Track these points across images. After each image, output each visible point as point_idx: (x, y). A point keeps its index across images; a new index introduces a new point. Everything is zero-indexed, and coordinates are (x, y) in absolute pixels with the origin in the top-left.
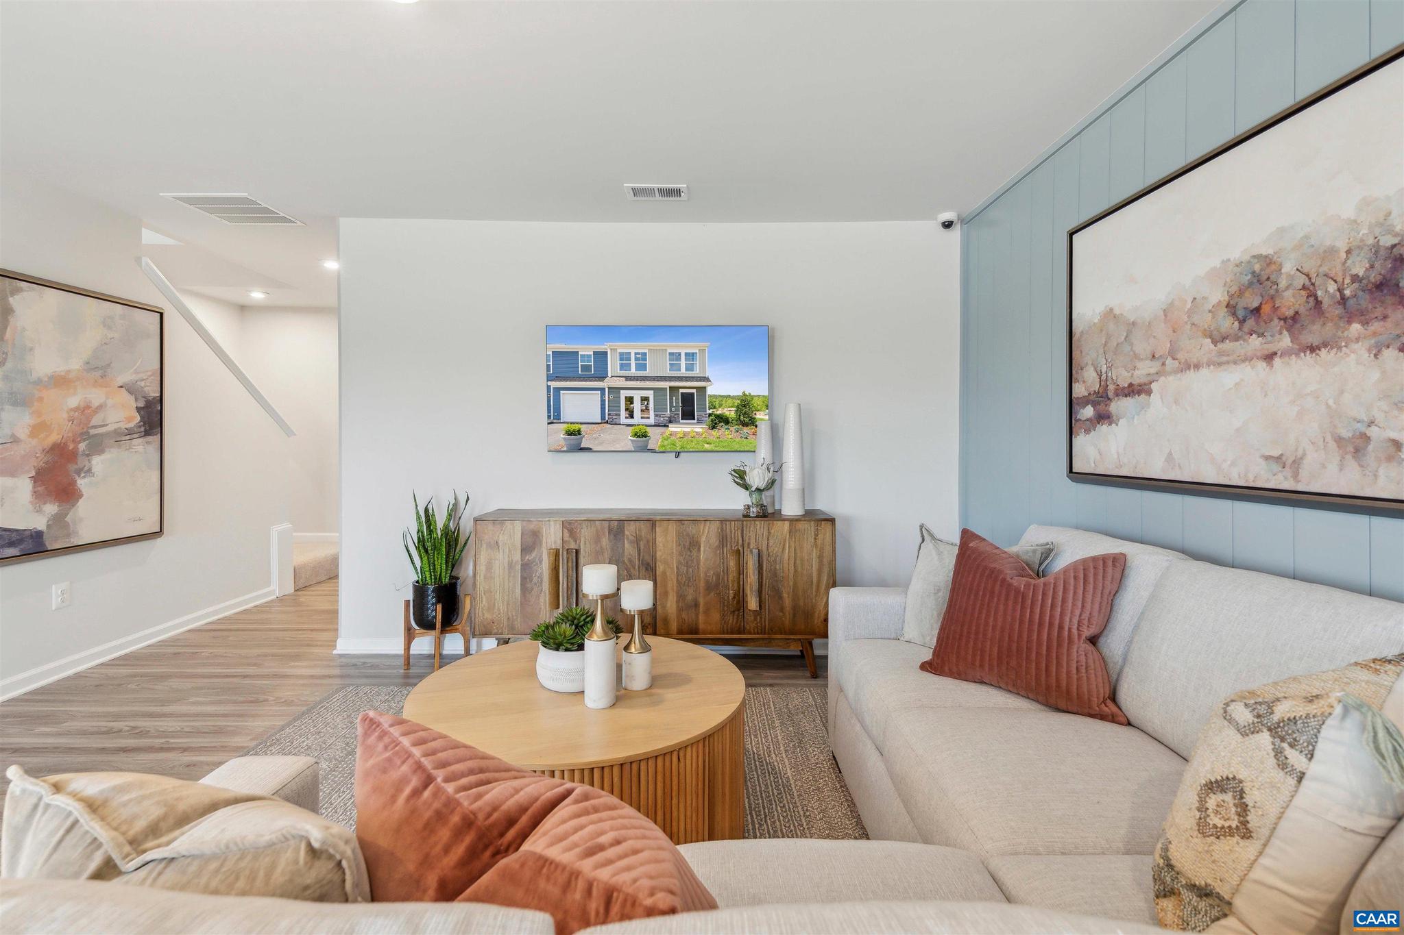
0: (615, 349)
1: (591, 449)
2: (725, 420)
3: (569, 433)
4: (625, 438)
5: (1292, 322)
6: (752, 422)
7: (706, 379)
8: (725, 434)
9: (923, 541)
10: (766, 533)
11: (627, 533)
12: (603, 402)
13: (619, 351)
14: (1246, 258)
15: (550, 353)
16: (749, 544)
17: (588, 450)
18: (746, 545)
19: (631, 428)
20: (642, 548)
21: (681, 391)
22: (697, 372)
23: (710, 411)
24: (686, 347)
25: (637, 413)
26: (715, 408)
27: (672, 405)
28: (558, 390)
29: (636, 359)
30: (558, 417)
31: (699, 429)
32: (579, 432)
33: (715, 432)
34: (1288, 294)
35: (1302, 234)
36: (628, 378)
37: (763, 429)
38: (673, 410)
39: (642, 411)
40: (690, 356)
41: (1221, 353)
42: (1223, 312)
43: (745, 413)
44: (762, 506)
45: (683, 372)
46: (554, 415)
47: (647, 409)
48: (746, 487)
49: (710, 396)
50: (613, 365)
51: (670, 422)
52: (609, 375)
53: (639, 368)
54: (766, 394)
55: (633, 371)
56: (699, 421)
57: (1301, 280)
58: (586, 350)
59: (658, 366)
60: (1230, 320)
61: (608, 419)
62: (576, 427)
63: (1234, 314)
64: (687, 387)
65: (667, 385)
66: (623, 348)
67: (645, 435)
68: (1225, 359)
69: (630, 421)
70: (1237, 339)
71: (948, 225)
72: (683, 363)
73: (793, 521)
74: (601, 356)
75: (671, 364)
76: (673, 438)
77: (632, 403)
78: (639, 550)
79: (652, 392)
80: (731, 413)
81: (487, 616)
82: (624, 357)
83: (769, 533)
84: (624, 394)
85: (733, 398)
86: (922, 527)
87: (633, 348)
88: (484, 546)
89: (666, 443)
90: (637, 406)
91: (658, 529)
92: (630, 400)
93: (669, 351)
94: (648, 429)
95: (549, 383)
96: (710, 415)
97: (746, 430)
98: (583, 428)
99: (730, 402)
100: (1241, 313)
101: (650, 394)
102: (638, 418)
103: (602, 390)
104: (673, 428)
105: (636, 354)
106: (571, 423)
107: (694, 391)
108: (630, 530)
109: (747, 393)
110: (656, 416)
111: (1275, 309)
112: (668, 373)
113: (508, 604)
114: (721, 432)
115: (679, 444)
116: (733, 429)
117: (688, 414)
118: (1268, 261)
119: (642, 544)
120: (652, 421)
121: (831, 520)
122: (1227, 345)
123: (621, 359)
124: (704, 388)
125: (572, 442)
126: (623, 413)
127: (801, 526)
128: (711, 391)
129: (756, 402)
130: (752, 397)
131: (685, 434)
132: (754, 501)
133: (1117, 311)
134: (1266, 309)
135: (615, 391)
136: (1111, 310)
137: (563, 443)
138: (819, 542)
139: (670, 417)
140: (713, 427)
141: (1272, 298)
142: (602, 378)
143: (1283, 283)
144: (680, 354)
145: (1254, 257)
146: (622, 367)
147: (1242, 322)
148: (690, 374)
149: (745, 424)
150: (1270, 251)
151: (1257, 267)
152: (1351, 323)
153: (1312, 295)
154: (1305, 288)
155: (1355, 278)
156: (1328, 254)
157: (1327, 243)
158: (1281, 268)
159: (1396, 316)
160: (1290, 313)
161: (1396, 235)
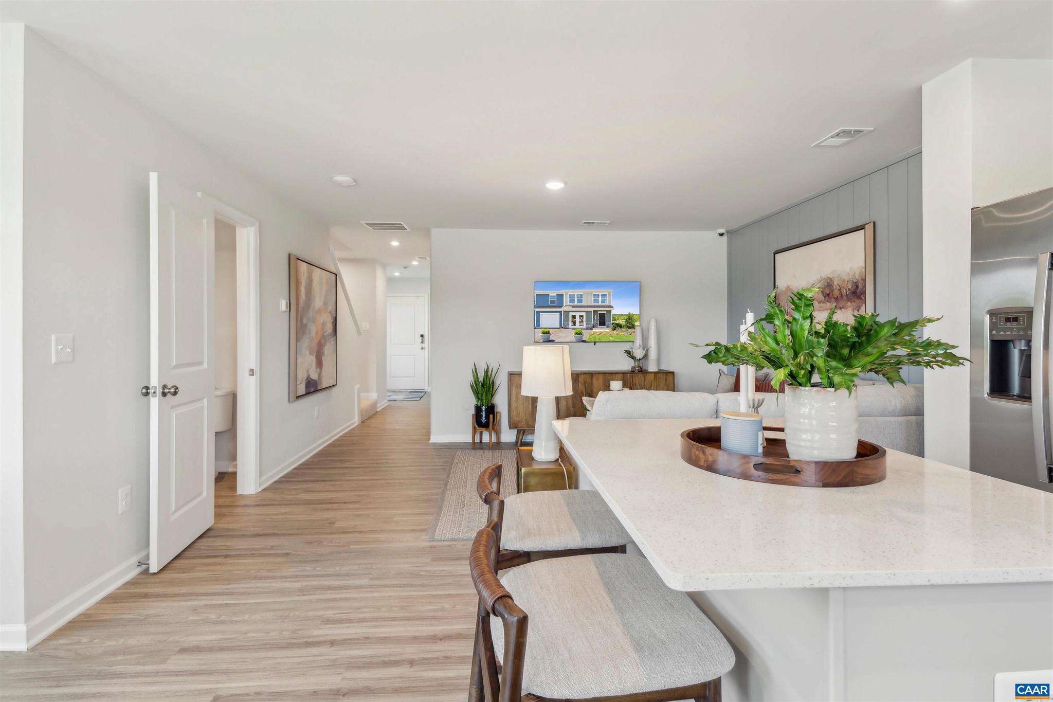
0: (567, 293)
1: (554, 341)
2: (620, 326)
3: (544, 333)
4: (570, 335)
5: (837, 299)
6: (633, 327)
7: (611, 307)
8: (620, 333)
9: (720, 375)
10: (643, 379)
11: (580, 380)
12: (561, 318)
13: (569, 294)
14: (826, 277)
15: (535, 295)
16: (636, 384)
17: (552, 341)
18: (634, 385)
19: (574, 330)
20: (587, 386)
21: (599, 312)
22: (607, 303)
23: (613, 322)
24: (602, 292)
25: (578, 323)
26: (615, 320)
27: (595, 319)
28: (538, 313)
29: (577, 297)
30: (538, 325)
31: (607, 330)
32: (549, 333)
33: (615, 332)
34: (835, 291)
35: (838, 274)
36: (573, 307)
37: (638, 330)
38: (595, 321)
39: (580, 322)
40: (604, 296)
41: (820, 307)
42: (821, 294)
43: (630, 323)
44: (640, 367)
45: (600, 303)
46: (537, 325)
47: (582, 321)
48: (633, 358)
49: (613, 315)
50: (566, 300)
51: (594, 327)
52: (564, 305)
53: (579, 301)
54: (639, 313)
55: (576, 303)
56: (608, 327)
57: (838, 287)
58: (553, 293)
59: (588, 301)
60: (822, 296)
61: (563, 326)
62: (547, 330)
63: (823, 295)
64: (602, 310)
65: (592, 309)
66: (571, 292)
67: (581, 334)
68: (821, 309)
69: (574, 327)
70: (824, 303)
71: (721, 235)
72: (600, 299)
73: (655, 373)
74: (560, 297)
75: (594, 300)
76: (595, 335)
77: (575, 318)
78: (586, 388)
79: (585, 313)
80: (623, 322)
81: (517, 419)
82: (572, 297)
83: (645, 379)
84: (571, 314)
85: (624, 315)
86: (720, 370)
87: (576, 292)
88: (514, 386)
89: (591, 337)
90: (577, 320)
91: (594, 378)
92: (574, 317)
93: (593, 293)
94: (583, 331)
95: (535, 309)
96: (613, 324)
97: (630, 330)
98: (551, 331)
99: (623, 317)
100: (825, 295)
101: (584, 314)
102: (577, 325)
103: (561, 312)
104: (595, 330)
105: (577, 295)
106: (545, 328)
107: (605, 312)
108: (581, 379)
109: (631, 313)
110: (587, 324)
111: (833, 295)
112: (593, 304)
113: (526, 414)
114: (618, 332)
115: (597, 337)
116: (624, 330)
117: (602, 323)
118: (831, 279)
119: (587, 385)
120: (584, 327)
121: (673, 373)
122: (822, 304)
123: (570, 298)
124: (610, 311)
125: (545, 337)
126: (571, 323)
127: (659, 375)
128: (613, 312)
129: (635, 317)
130: (633, 315)
131: (601, 333)
132: (636, 364)
133: (791, 287)
134: (831, 294)
135: (567, 312)
136: (789, 286)
137: (540, 337)
138: (667, 383)
139: (593, 325)
140: (614, 329)
141: (832, 291)
142: (561, 307)
143: (834, 288)
144: (599, 295)
145: (828, 277)
146: (571, 301)
147: (825, 297)
148: (603, 304)
149: (630, 328)
150: (831, 277)
151: (828, 281)
152: (848, 302)
153: (841, 292)
154: (839, 290)
155: (849, 289)
156: (844, 280)
157: (844, 278)
158: (834, 283)
159: (857, 301)
160: (836, 297)
161: (856, 279)
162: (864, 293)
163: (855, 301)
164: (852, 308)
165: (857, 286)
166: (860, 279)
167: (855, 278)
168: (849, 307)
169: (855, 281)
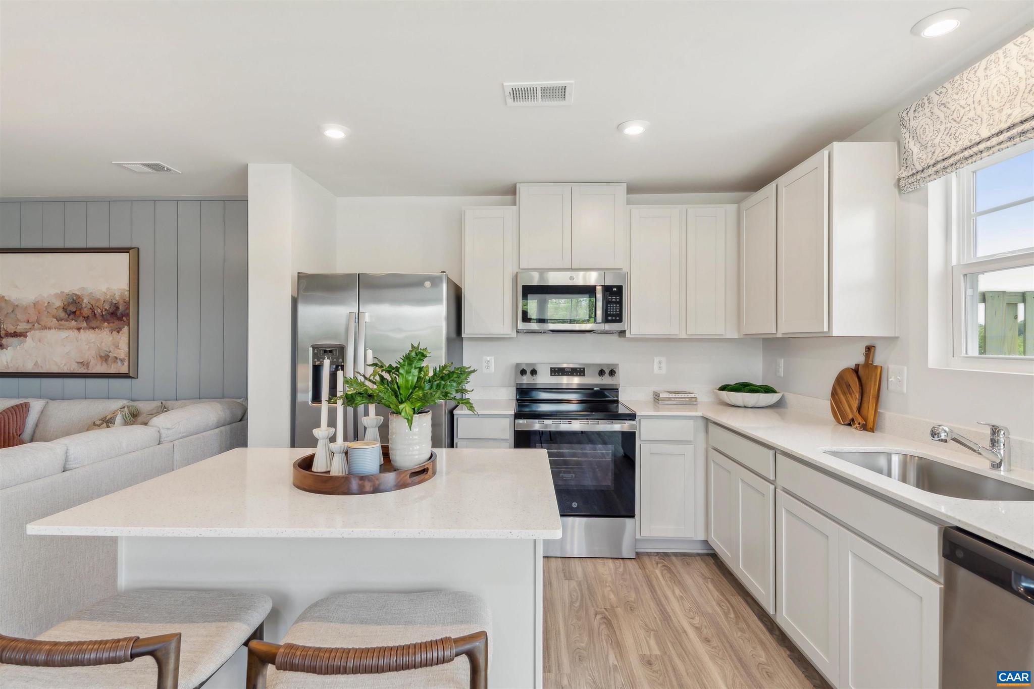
5: (87, 319)
14: (71, 293)
34: (85, 309)
35: (89, 292)
41: (60, 325)
42: (61, 310)
57: (89, 306)
60: (64, 313)
63: (66, 312)
68: (62, 327)
70: (67, 321)
100: (68, 312)
111: (81, 313)
118: (78, 297)
122: (63, 322)
134: (78, 313)
141: (80, 309)
143: (84, 306)
145: (74, 294)
147: (68, 315)
150: (80, 294)
151: (75, 298)
152: (104, 322)
153: (93, 311)
154: (91, 309)
155: (106, 310)
156: (98, 300)
157: (98, 297)
158: (83, 300)
159: (117, 322)
160: (86, 316)
161: (117, 301)
162: (128, 315)
163: (114, 323)
164: (111, 329)
165: (118, 308)
166: (121, 302)
167: (115, 299)
168: (106, 328)
169: (114, 302)
